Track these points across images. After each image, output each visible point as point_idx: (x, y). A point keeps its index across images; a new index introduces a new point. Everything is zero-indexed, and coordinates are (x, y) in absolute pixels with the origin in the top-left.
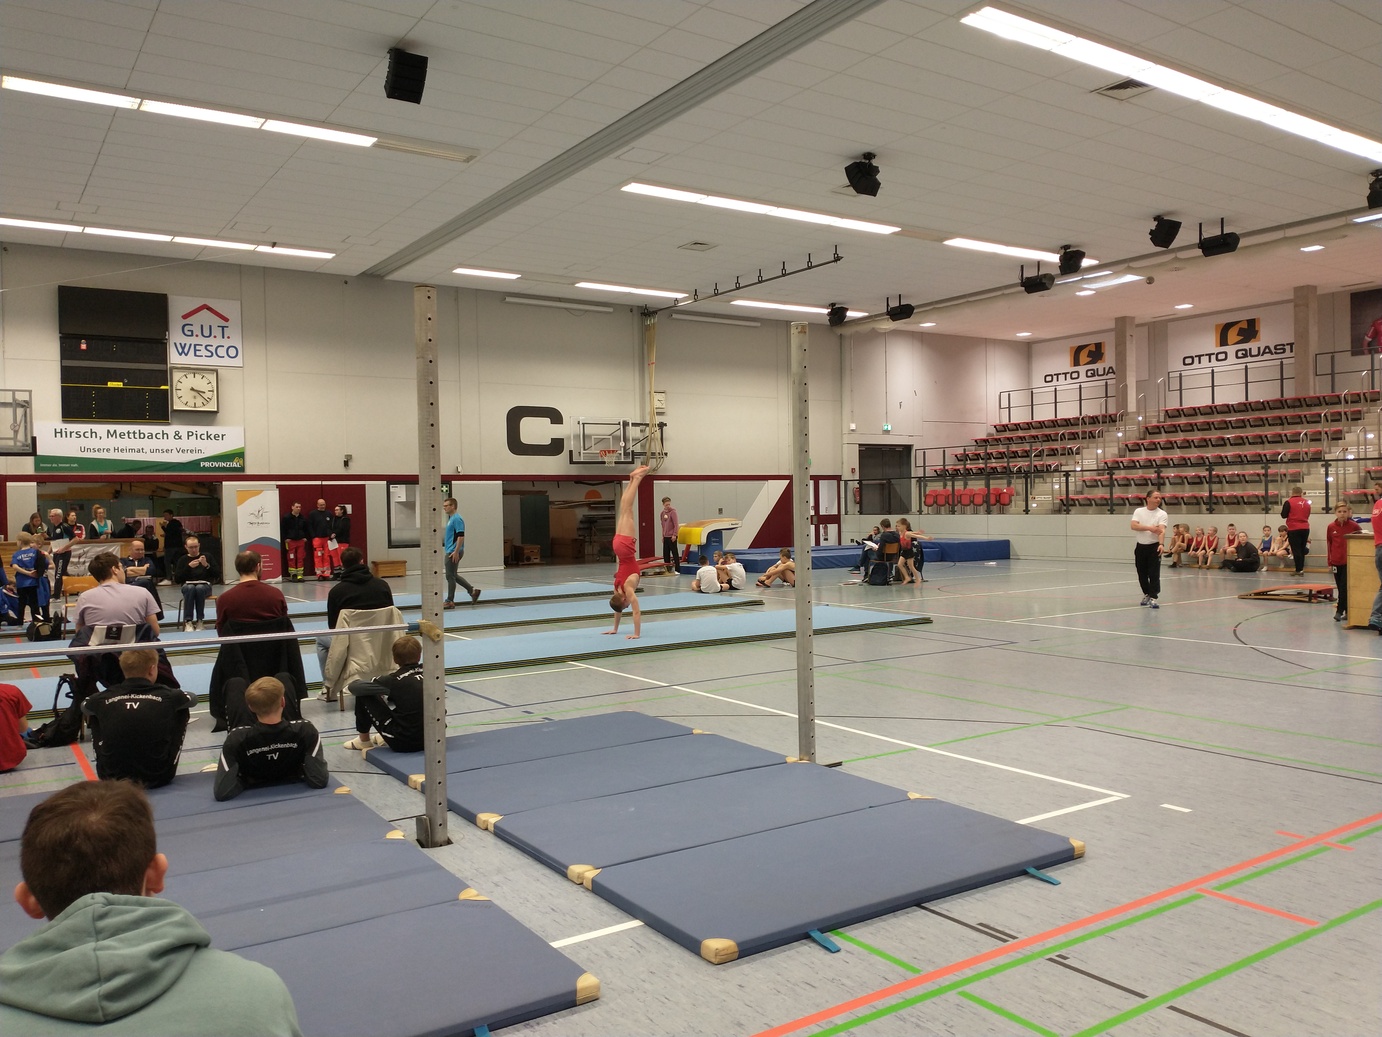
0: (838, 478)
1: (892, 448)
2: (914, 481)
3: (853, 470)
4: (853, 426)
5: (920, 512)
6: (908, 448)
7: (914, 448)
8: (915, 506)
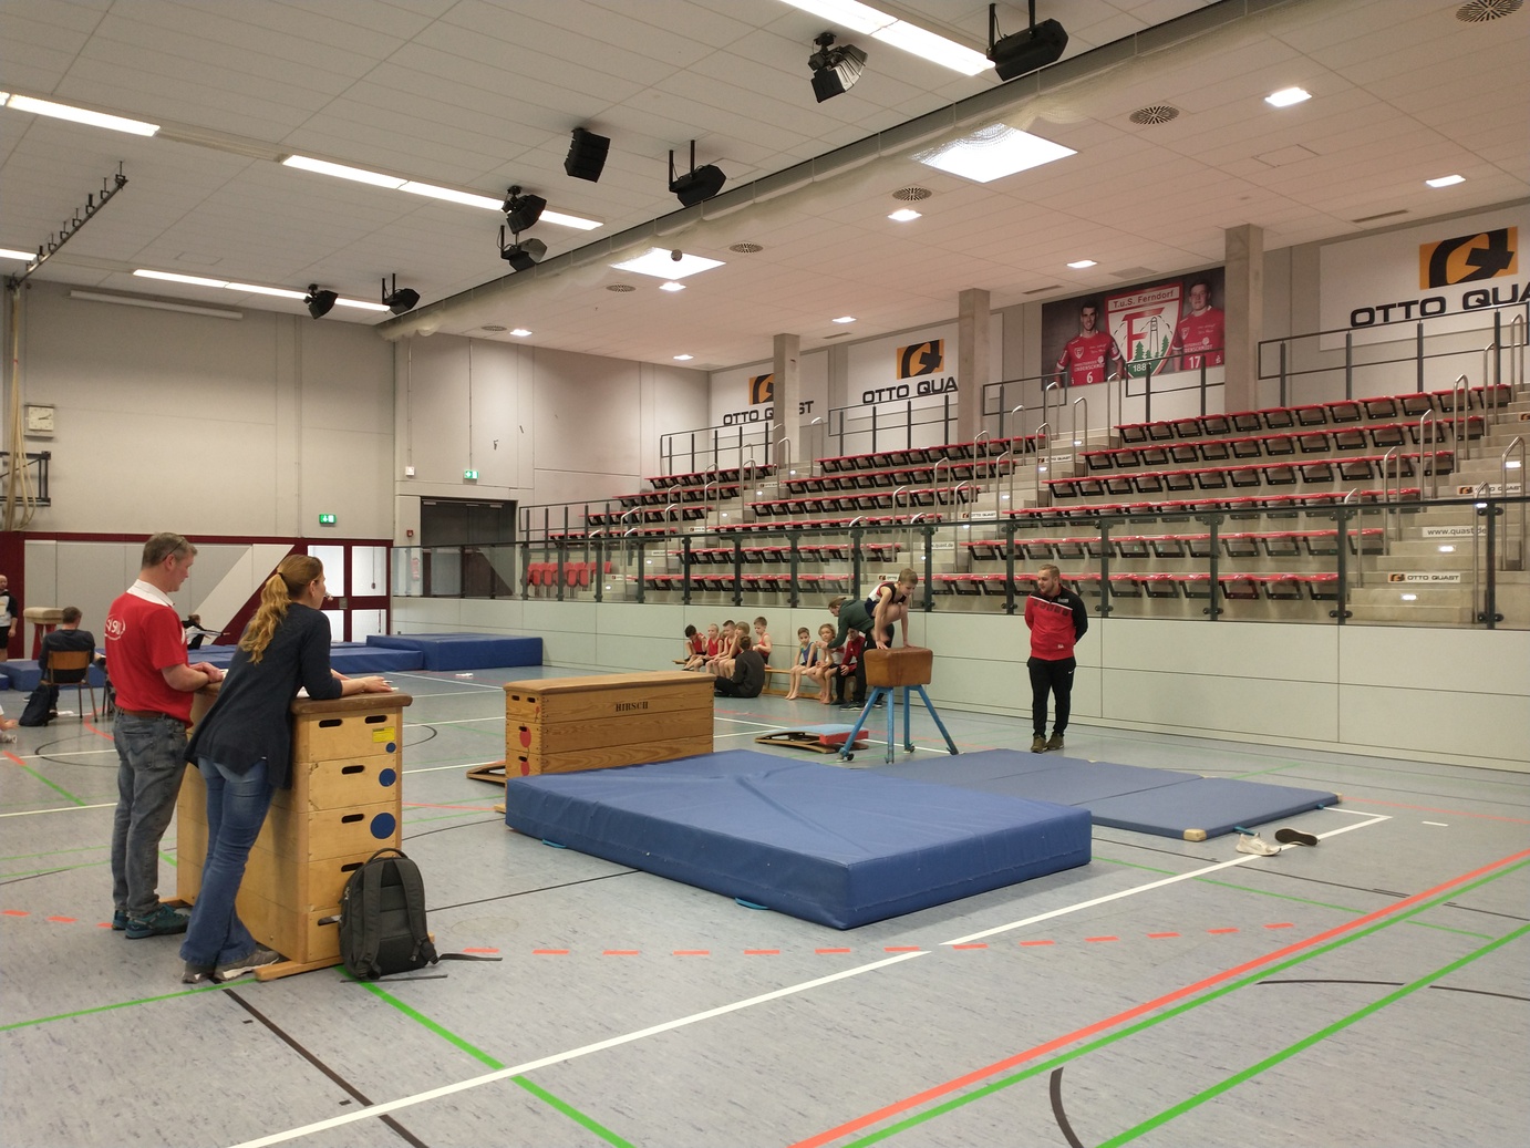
0: (388, 544)
1: (483, 506)
2: (518, 548)
3: (410, 534)
4: (410, 471)
5: (525, 597)
6: (510, 506)
7: (519, 505)
8: (518, 589)
